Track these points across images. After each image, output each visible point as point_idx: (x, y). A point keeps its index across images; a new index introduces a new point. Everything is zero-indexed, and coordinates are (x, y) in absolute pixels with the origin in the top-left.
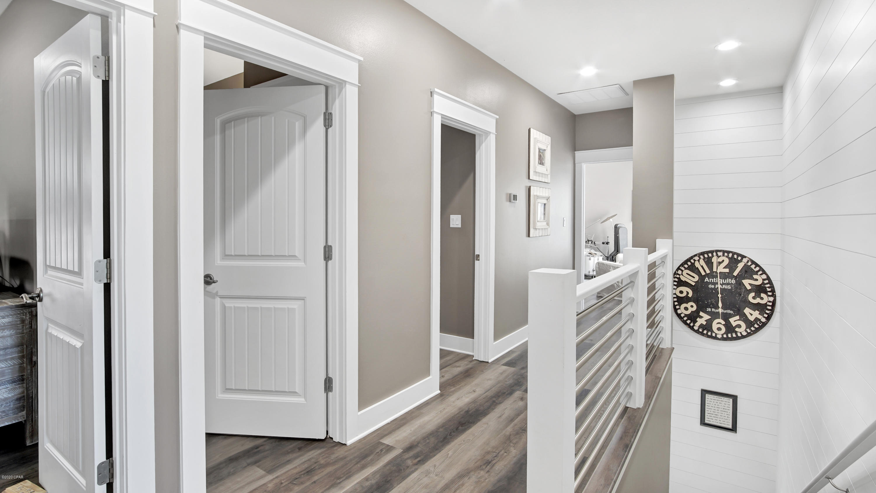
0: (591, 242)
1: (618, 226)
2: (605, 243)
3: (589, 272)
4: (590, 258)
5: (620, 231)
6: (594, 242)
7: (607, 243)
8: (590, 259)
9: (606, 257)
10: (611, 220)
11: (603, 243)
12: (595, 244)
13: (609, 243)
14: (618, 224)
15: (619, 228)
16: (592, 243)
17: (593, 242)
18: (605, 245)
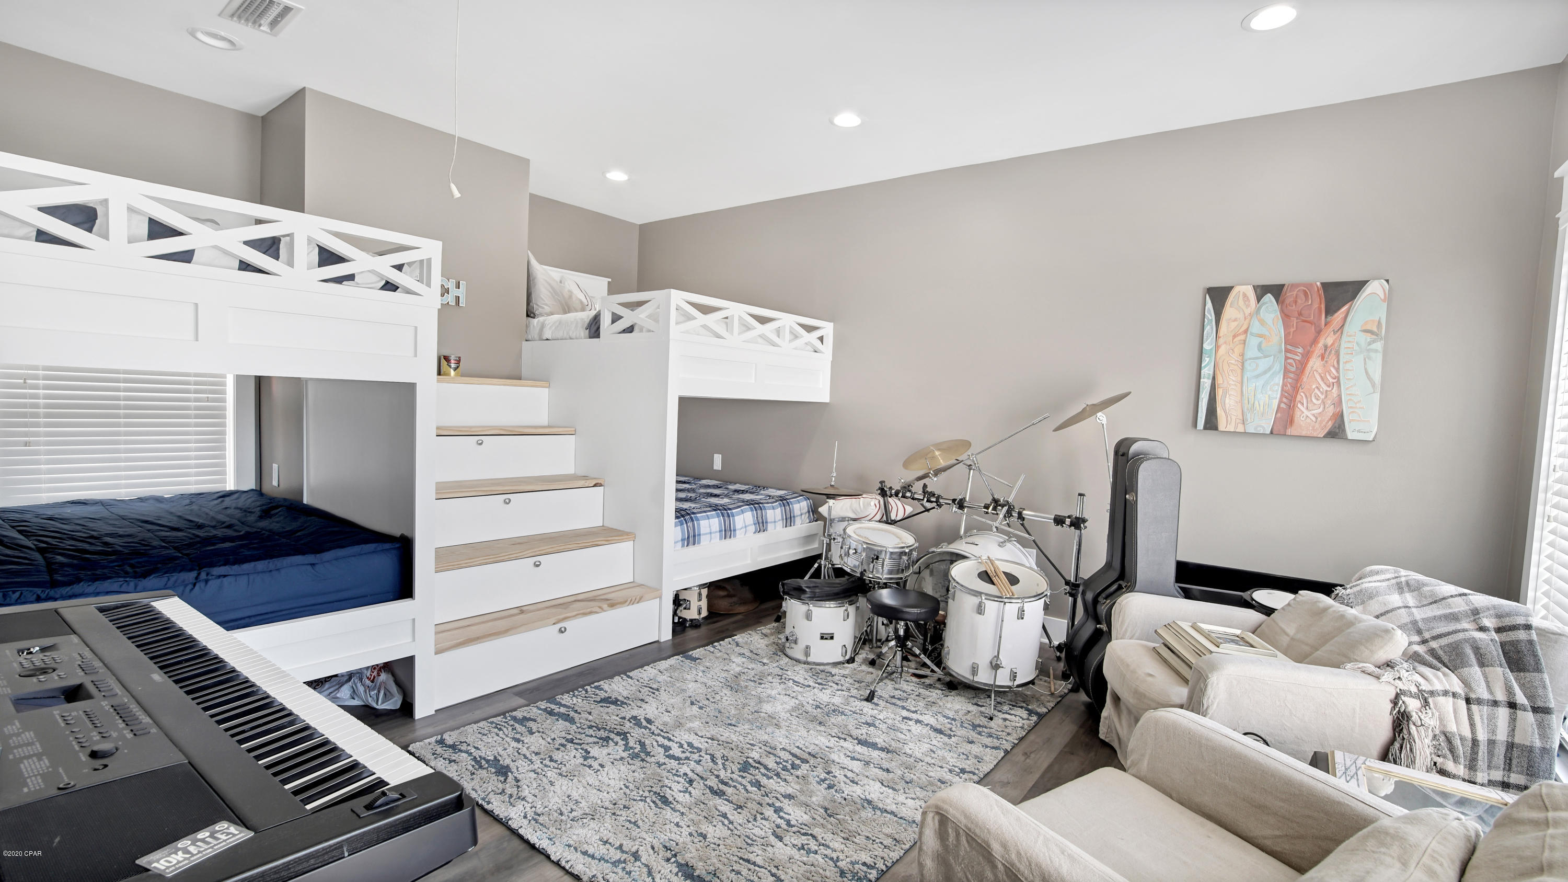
0: (1006, 508)
1: (1134, 448)
2: (1068, 521)
3: (974, 670)
4: (980, 603)
5: (1145, 475)
6: (1020, 514)
7: (1077, 523)
8: (980, 610)
9: (1067, 583)
10: (1101, 416)
11: (1059, 521)
12: (1023, 519)
13: (1084, 521)
14: (1134, 441)
15: (1140, 458)
16: (1009, 514)
17: (1013, 509)
18: (1066, 530)
